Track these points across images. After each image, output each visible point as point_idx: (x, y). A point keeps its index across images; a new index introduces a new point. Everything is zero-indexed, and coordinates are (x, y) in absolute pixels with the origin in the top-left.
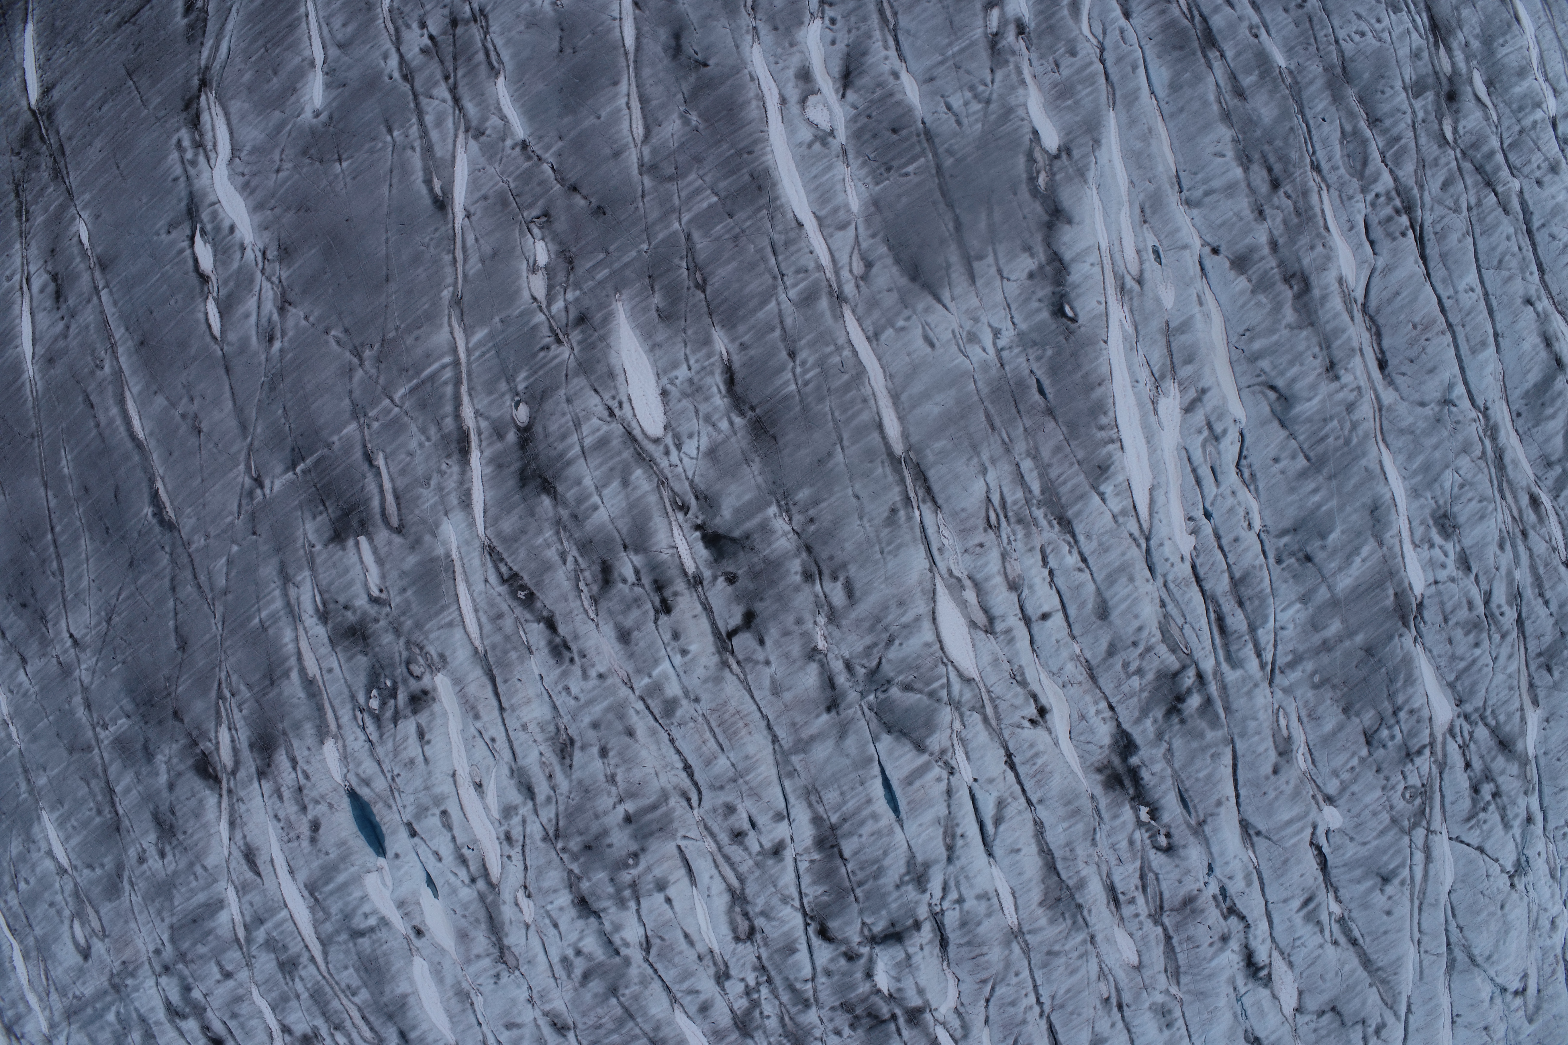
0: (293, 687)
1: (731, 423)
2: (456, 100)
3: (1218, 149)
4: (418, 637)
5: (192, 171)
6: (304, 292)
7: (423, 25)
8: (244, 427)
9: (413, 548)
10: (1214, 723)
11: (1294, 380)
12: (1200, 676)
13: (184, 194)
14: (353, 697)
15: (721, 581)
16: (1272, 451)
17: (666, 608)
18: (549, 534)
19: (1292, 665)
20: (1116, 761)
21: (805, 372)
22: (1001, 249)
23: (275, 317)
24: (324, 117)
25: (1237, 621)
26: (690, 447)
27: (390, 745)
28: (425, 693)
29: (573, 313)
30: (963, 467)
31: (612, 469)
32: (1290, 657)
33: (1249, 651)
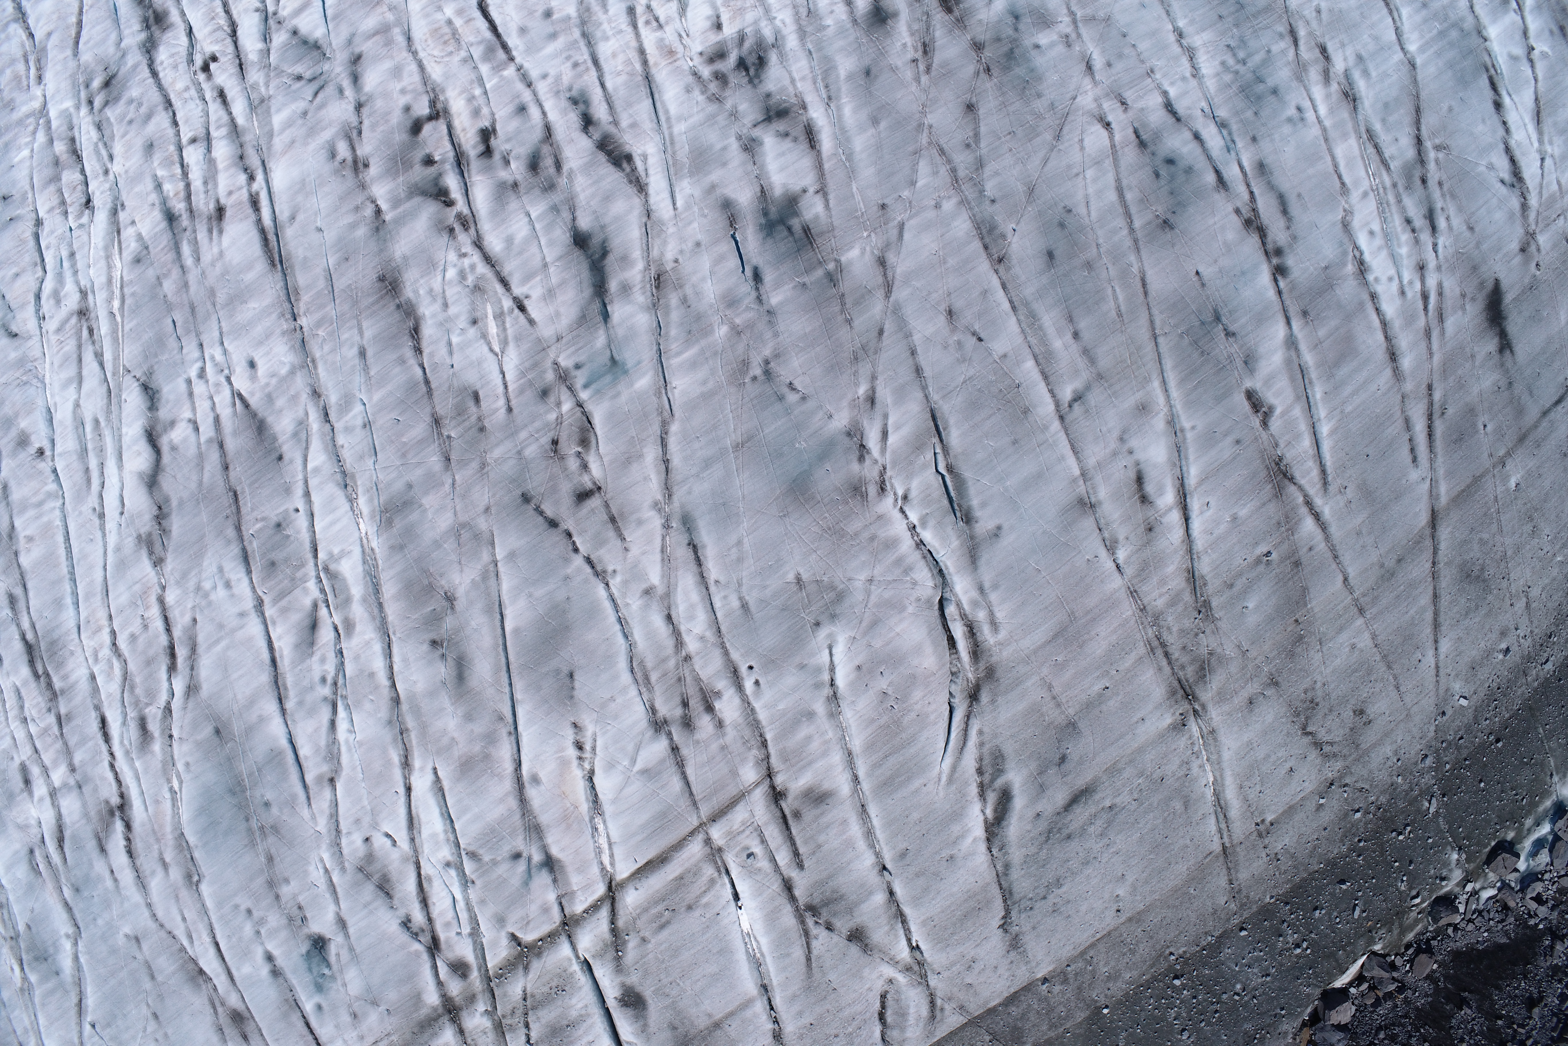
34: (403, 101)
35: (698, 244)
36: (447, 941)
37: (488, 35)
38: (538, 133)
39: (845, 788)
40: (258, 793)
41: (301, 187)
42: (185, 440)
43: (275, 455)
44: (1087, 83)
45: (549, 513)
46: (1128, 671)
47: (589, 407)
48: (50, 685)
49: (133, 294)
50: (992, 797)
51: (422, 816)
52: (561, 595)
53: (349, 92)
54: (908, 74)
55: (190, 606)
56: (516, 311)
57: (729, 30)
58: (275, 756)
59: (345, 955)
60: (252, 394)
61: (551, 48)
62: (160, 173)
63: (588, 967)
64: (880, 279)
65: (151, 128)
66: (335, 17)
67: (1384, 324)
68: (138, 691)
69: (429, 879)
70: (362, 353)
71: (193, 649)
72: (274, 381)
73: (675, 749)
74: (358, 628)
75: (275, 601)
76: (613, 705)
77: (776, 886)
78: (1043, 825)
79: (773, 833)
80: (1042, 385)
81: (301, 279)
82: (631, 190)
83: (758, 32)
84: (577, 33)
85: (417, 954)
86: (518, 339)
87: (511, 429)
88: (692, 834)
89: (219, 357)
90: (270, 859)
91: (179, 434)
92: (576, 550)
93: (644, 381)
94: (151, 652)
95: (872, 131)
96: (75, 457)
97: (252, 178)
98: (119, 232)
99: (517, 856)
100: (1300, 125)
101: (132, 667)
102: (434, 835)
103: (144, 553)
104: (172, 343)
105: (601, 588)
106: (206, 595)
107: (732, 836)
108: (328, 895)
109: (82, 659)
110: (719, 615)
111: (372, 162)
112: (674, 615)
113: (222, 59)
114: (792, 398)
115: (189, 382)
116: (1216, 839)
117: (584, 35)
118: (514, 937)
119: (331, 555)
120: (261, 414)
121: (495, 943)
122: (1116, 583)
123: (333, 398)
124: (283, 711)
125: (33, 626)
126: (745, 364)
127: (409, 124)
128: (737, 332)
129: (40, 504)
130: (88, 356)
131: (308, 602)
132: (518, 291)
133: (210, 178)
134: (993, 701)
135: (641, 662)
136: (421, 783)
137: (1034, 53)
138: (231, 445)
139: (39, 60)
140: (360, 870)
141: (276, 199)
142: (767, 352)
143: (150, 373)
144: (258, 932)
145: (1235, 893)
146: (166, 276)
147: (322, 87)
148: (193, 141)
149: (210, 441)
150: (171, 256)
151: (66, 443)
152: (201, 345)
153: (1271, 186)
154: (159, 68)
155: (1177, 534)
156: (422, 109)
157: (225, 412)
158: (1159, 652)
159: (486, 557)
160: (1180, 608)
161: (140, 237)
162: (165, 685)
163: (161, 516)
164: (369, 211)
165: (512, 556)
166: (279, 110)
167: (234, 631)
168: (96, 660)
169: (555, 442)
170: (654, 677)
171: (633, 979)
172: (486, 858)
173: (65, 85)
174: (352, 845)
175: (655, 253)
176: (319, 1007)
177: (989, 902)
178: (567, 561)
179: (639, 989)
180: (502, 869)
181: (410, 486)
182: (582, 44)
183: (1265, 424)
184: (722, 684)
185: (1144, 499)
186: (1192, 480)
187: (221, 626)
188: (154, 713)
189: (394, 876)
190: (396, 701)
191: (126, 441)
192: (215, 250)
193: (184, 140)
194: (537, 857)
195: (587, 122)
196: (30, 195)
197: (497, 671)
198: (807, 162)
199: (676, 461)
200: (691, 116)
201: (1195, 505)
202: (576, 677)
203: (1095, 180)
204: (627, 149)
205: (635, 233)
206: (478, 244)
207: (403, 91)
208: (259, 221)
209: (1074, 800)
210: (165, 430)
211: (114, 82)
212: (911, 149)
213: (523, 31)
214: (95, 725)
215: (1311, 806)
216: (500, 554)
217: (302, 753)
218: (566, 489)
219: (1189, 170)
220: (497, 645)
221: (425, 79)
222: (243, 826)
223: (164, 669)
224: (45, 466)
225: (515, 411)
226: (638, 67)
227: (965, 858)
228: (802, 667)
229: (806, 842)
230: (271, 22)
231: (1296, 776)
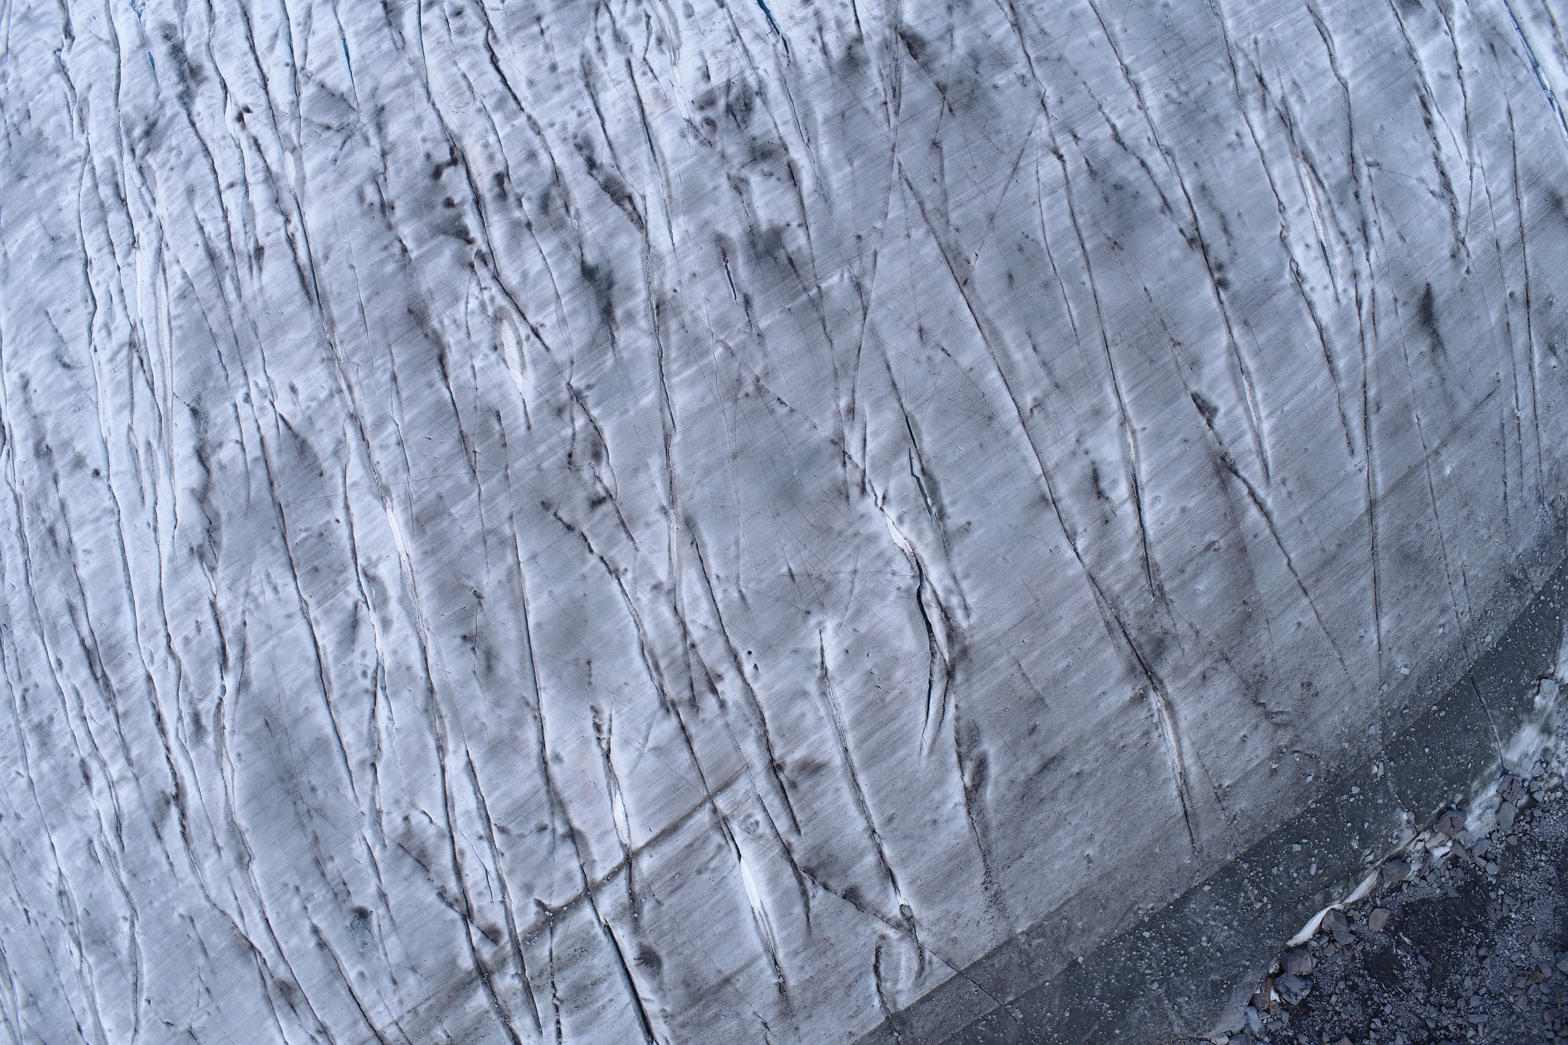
0: (821, 109)
1: (441, 322)
2: (682, 623)
3: (88, 558)
4: (705, 151)
5: (949, 582)
6: (817, 451)
7: (722, 704)
8: (873, 332)
9: (707, 223)
10: (126, 117)
11: (50, 372)
12: (133, 150)
13: (955, 560)
14: (765, 102)
15: (457, 200)
16: (71, 317)
17: (500, 179)
18: (589, 234)
19: (72, 162)
20: (193, 85)
21: (384, 364)
22: (240, 468)
23: (846, 432)
24: (813, 621)
25: (106, 192)
26: (473, 304)
27: (734, 65)
28: (702, 108)
29: (566, 416)
30: (274, 292)
31: (535, 285)
32: (73, 167)
33: (99, 171)
34: (423, 149)
35: (694, 275)
36: (480, 909)
37: (500, 86)
38: (548, 177)
39: (838, 760)
40: (304, 779)
41: (333, 228)
42: (233, 459)
43: (317, 472)
44: (1042, 119)
45: (566, 519)
46: (1090, 649)
47: (600, 424)
48: (107, 685)
49: (180, 327)
50: (969, 766)
51: (455, 794)
52: (579, 592)
53: (374, 141)
54: (881, 116)
55: (240, 609)
56: (533, 338)
57: (717, 80)
58: (321, 744)
59: (386, 924)
60: (294, 416)
61: (557, 98)
62: (201, 216)
63: (608, 930)
64: (859, 302)
65: (192, 173)
66: (359, 72)
67: (1321, 330)
68: (192, 688)
69: (462, 853)
70: (394, 378)
71: (244, 649)
72: (314, 404)
73: (683, 728)
74: (396, 626)
75: (319, 603)
76: (627, 690)
77: (777, 850)
78: (1017, 790)
79: (773, 802)
80: (1007, 393)
81: (336, 311)
82: (632, 226)
83: (744, 80)
84: (581, 84)
85: (453, 921)
86: (535, 362)
87: (530, 443)
88: (700, 805)
89: (263, 383)
90: (316, 838)
91: (227, 453)
92: (591, 551)
93: (649, 399)
94: (205, 652)
95: (848, 169)
96: (129, 477)
97: (287, 221)
98: (164, 270)
99: (542, 829)
100: (1239, 150)
101: (186, 667)
102: (467, 812)
103: (196, 562)
104: (218, 370)
105: (615, 584)
106: (255, 600)
107: (736, 805)
108: (371, 871)
109: (139, 661)
110: (720, 606)
111: (398, 204)
112: (679, 608)
113: (256, 111)
114: (782, 411)
115: (235, 406)
116: (1178, 801)
117: (587, 85)
118: (539, 903)
119: (369, 559)
120: (303, 435)
121: (523, 910)
122: (1076, 569)
123: (368, 420)
124: (328, 703)
125: (92, 632)
126: (739, 381)
127: (431, 169)
128: (731, 353)
129: (98, 519)
130: (140, 384)
131: (350, 604)
132: (532, 320)
133: (249, 220)
134: (968, 680)
135: (651, 652)
136: (455, 764)
137: (993, 94)
138: (275, 462)
139: (81, 110)
140: (400, 845)
141: (311, 240)
142: (758, 370)
143: (199, 399)
144: (305, 908)
145: (1196, 850)
146: (210, 309)
147: (350, 137)
148: (232, 185)
149: (256, 460)
150: (215, 291)
151: (120, 463)
152: (245, 373)
153: (1213, 208)
154: (196, 119)
155: (1131, 525)
156: (443, 155)
157: (270, 434)
158: (1119, 632)
159: (510, 559)
160: (1135, 591)
161: (184, 274)
162: (218, 682)
163: (211, 529)
164: (396, 249)
165: (534, 557)
166: (310, 158)
167: (280, 631)
168: (152, 661)
169: (570, 455)
170: (663, 664)
171: (650, 940)
172: (515, 832)
173: (108, 133)
174: (393, 823)
175: (656, 283)
176: (362, 974)
177: (969, 861)
178: (584, 561)
179: (655, 947)
180: (531, 841)
181: (440, 497)
182: (586, 93)
183: (1210, 423)
184: (726, 669)
185: (1100, 494)
186: (1143, 476)
187: (269, 627)
188: (207, 706)
189: (431, 850)
190: (431, 690)
191: (176, 461)
192: (256, 285)
193: (223, 185)
194: (561, 830)
195: (592, 164)
196: (78, 236)
197: (522, 661)
198: (790, 198)
199: (679, 470)
200: (684, 158)
201: (1146, 499)
202: (593, 666)
203: (1050, 208)
204: (629, 190)
205: (637, 264)
206: (496, 277)
207: (424, 140)
208: (295, 259)
209: (1045, 767)
210: (214, 451)
211: (154, 131)
212: (884, 183)
213: (531, 83)
214: (151, 721)
215: (1264, 771)
216: (523, 556)
217: (344, 740)
218: (580, 497)
219: (1136, 195)
220: (522, 639)
221: (444, 128)
222: (291, 809)
223: (216, 667)
224: (100, 485)
225: (534, 427)
226: (637, 114)
227: (947, 821)
228: (796, 651)
229: (802, 809)
230: (299, 75)
231: (1250, 743)
